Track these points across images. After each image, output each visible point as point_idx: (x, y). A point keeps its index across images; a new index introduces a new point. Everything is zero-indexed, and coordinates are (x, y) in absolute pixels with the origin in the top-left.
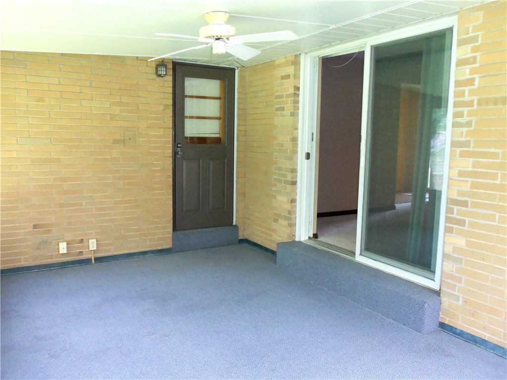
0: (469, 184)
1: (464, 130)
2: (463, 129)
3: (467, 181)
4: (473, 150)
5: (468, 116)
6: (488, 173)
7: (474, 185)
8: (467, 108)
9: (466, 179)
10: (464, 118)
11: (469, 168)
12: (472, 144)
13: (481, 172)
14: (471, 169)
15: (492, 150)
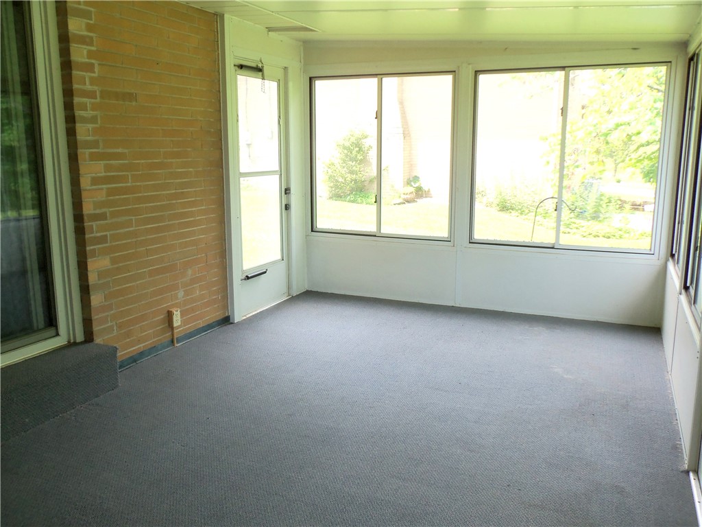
0: (104, 192)
1: (90, 126)
2: (88, 125)
3: (102, 189)
4: (103, 151)
5: (93, 109)
6: (118, 176)
7: (110, 192)
8: (90, 100)
9: (100, 187)
10: (88, 112)
11: (101, 173)
12: (101, 144)
13: (113, 176)
14: (103, 174)
15: (120, 150)
